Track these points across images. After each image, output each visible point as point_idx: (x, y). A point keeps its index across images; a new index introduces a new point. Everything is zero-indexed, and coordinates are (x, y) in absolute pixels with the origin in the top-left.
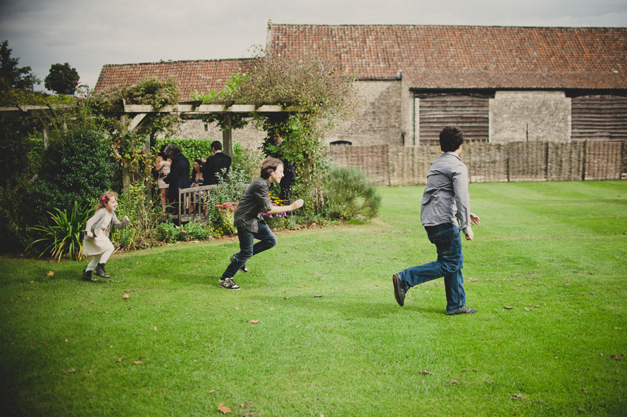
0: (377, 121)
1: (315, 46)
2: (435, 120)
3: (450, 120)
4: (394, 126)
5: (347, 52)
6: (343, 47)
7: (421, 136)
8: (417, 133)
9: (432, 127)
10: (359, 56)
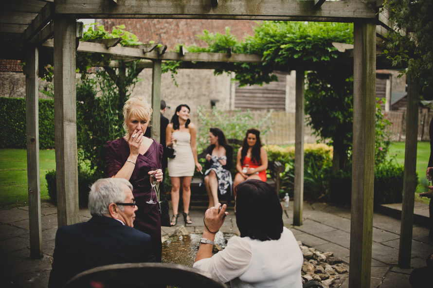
0: (192, 90)
1: (138, 26)
2: (246, 91)
3: (258, 91)
4: (205, 95)
5: (165, 33)
6: (161, 29)
7: (236, 104)
8: (233, 101)
9: (244, 96)
10: (176, 37)
